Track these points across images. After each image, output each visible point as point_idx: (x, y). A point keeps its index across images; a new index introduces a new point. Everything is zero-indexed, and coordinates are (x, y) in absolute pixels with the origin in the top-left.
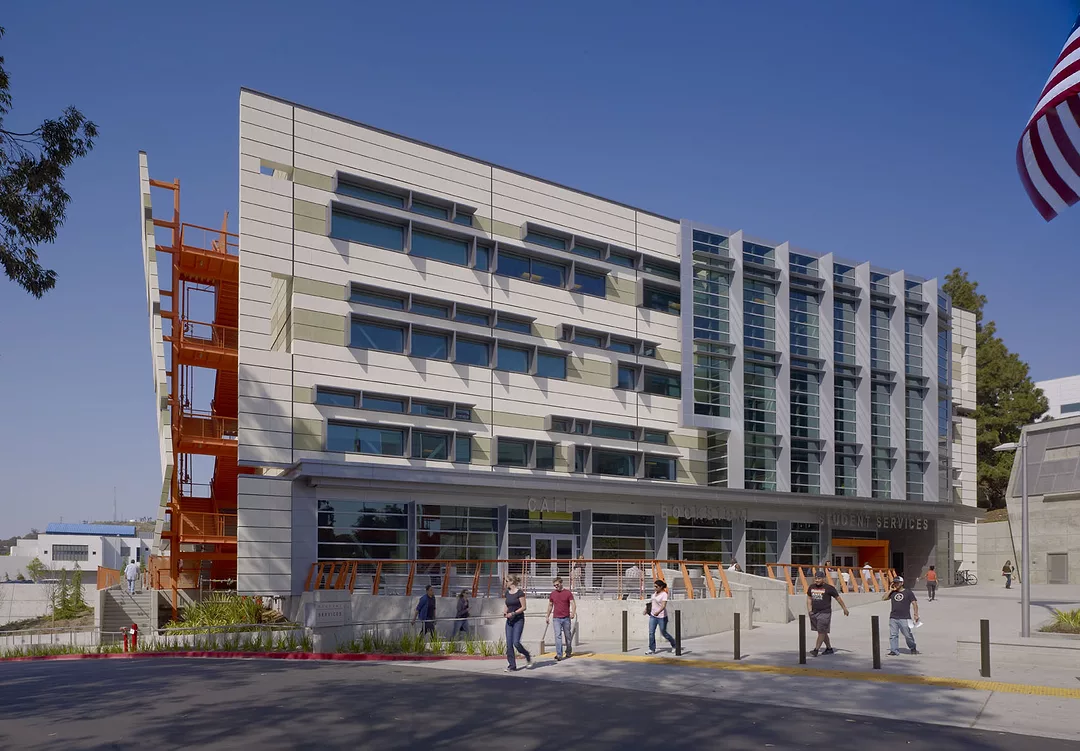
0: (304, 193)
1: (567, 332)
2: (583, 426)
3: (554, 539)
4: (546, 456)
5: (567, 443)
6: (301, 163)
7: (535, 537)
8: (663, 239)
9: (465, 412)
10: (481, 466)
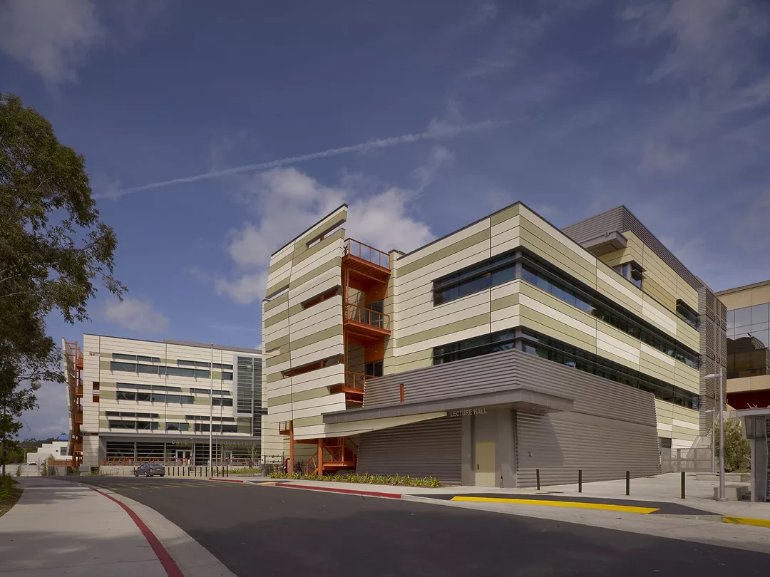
0: (103, 359)
1: (192, 390)
2: (198, 418)
3: (184, 452)
4: (186, 427)
5: (192, 422)
6: (102, 351)
7: (177, 451)
8: (229, 358)
9: (156, 416)
10: (161, 431)
